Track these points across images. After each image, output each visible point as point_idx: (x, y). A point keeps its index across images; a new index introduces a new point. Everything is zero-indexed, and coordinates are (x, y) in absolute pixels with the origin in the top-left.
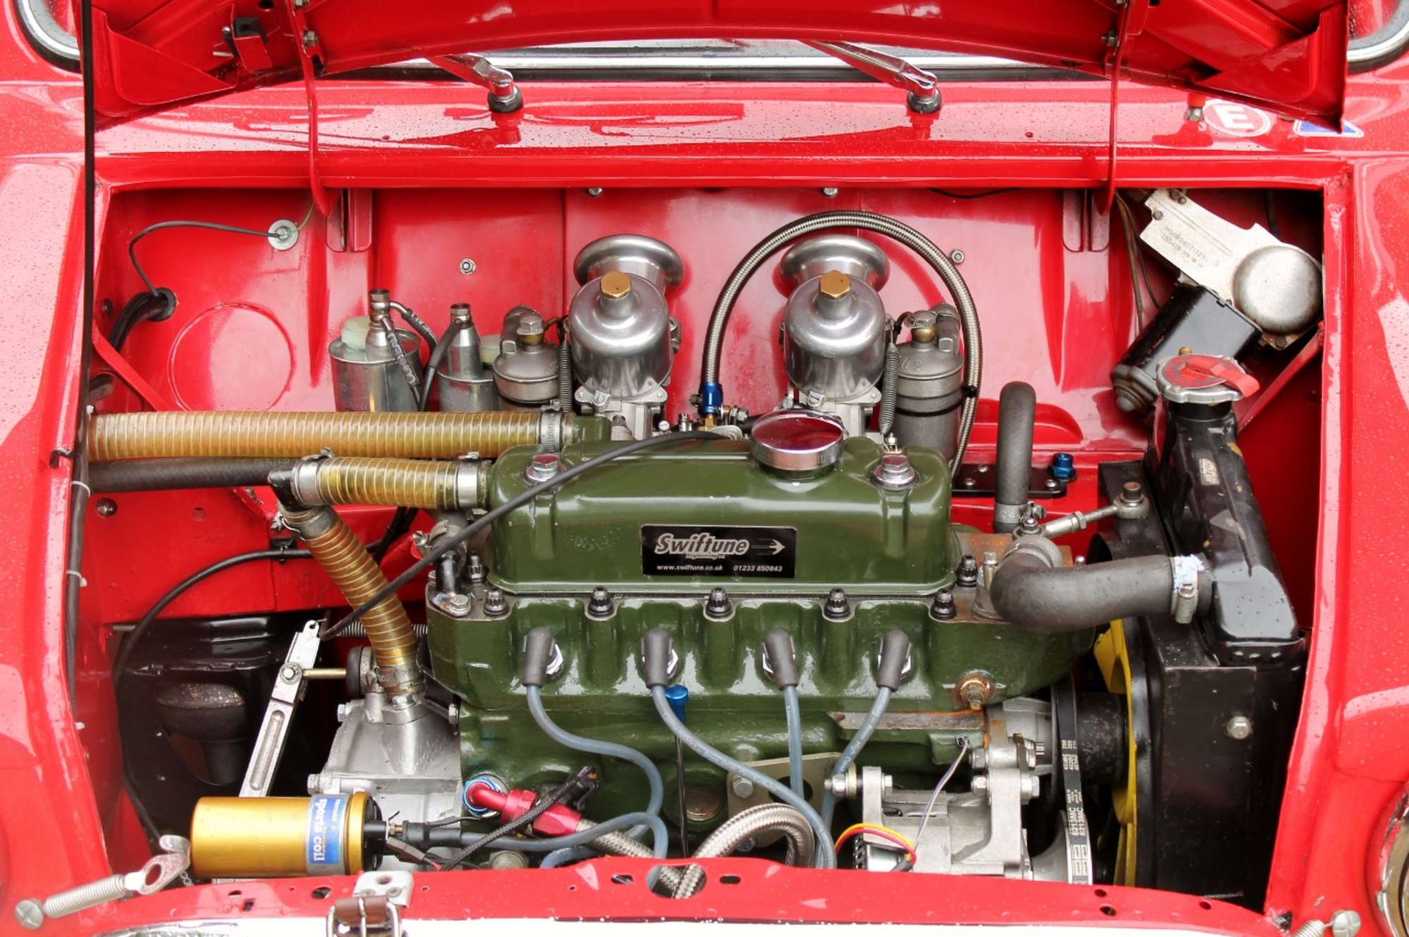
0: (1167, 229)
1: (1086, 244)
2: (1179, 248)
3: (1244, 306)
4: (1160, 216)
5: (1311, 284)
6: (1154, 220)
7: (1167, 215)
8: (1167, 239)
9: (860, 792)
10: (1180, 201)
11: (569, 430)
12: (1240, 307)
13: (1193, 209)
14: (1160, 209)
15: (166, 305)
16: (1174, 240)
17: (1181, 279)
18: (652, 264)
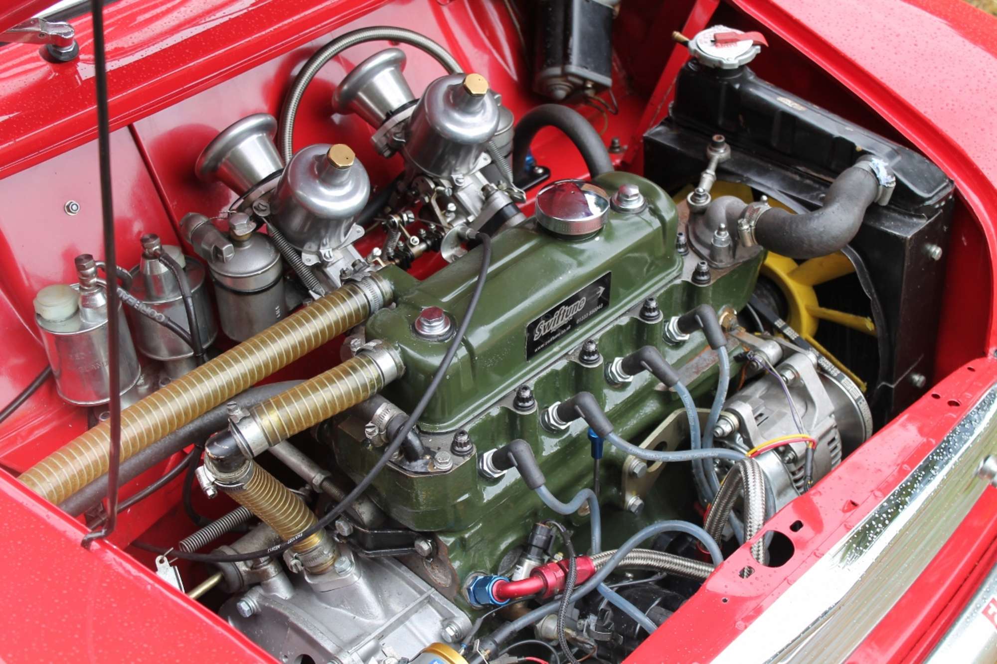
9: (741, 421)
18: (261, 135)
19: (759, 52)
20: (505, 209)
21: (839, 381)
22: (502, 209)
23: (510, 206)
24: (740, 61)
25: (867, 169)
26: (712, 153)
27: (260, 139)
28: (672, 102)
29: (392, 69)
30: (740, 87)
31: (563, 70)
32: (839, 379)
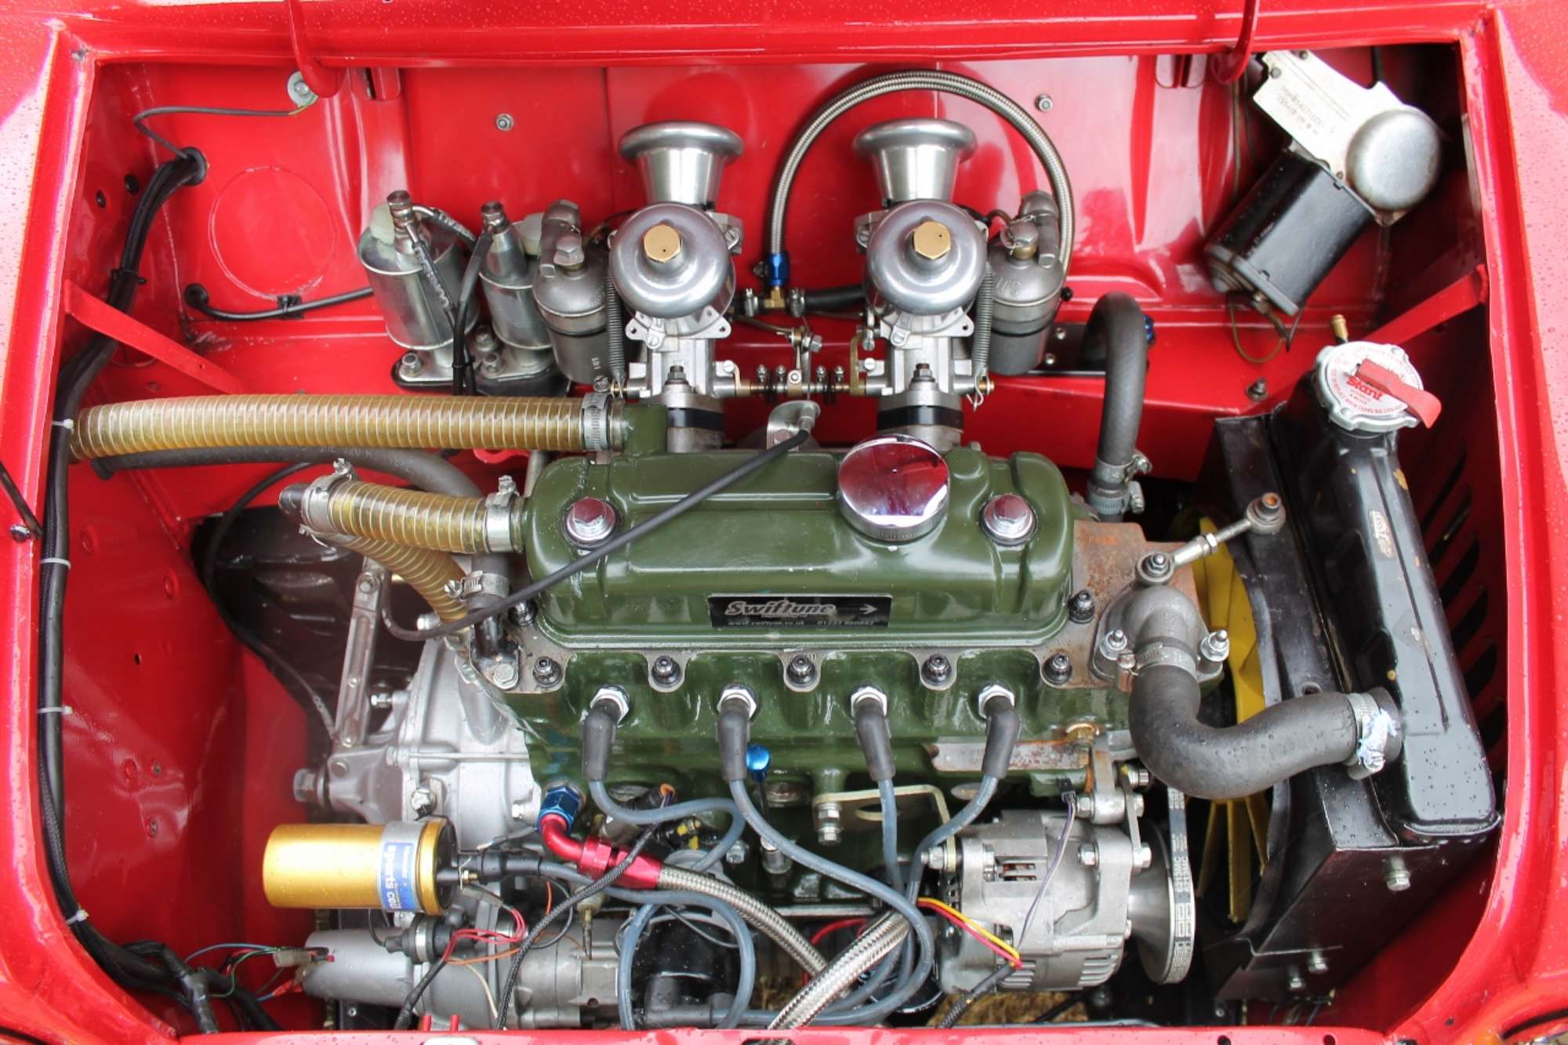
0: (1285, 89)
1: (1180, 79)
2: (1294, 112)
3: (1358, 184)
4: (1276, 73)
5: (1432, 159)
6: (1270, 78)
7: (1286, 73)
8: (1283, 102)
9: (960, 866)
10: (1301, 55)
11: (618, 425)
12: (1353, 184)
13: (1314, 66)
14: (1278, 65)
15: (197, 169)
16: (1291, 103)
17: (1293, 148)
18: (706, 153)
19: (1412, 426)
20: (921, 410)
21: (1175, 902)
22: (920, 407)
23: (931, 411)
24: (1361, 424)
25: (1358, 718)
26: (1249, 514)
27: (702, 158)
28: (1285, 402)
29: (943, 149)
30: (1345, 456)
31: (1233, 259)
32: (1181, 897)
